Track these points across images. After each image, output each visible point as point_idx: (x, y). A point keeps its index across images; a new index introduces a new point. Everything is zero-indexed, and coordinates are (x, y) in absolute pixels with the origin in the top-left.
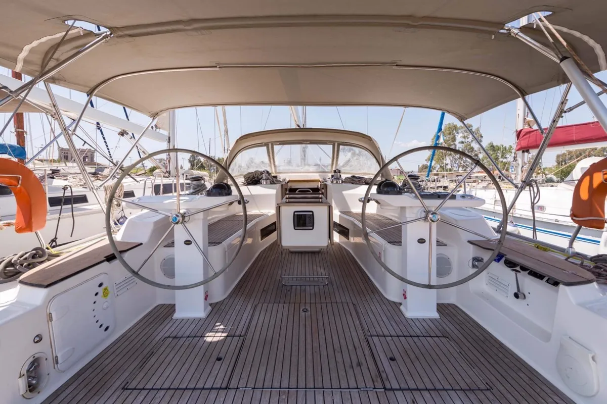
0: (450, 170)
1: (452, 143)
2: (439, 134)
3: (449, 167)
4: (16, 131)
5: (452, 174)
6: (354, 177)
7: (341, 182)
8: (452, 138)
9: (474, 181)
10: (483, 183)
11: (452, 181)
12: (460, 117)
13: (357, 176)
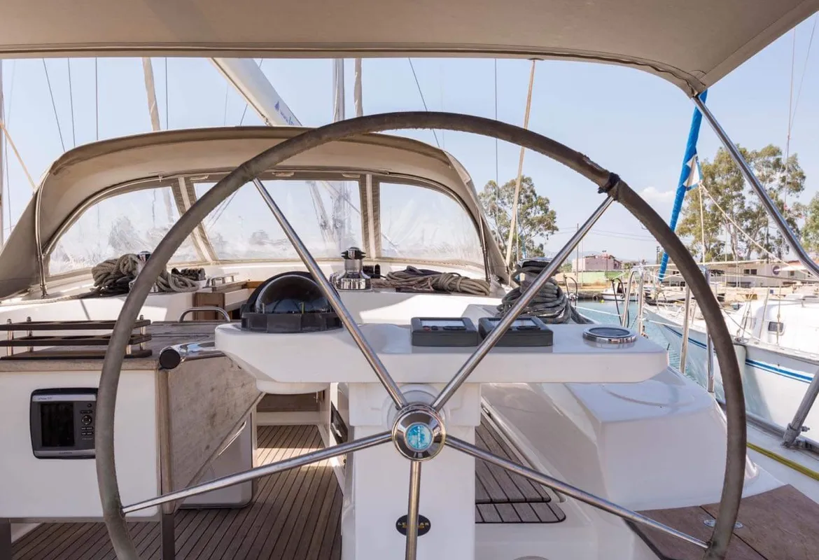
0: (730, 258)
1: (735, 193)
2: (689, 164)
3: (727, 250)
5: (734, 266)
6: (411, 270)
7: (363, 286)
8: (733, 183)
9: (784, 283)
10: (806, 287)
11: (733, 284)
12: (688, 82)
13: (419, 267)
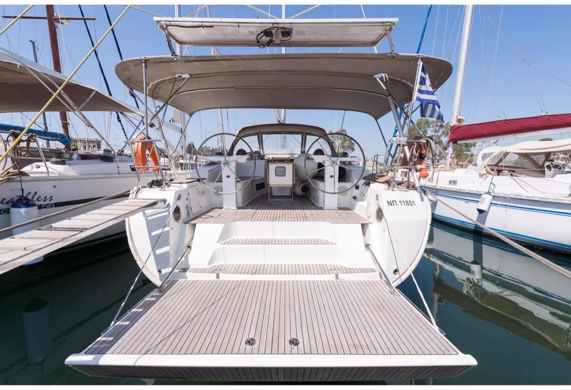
4: (62, 123)
